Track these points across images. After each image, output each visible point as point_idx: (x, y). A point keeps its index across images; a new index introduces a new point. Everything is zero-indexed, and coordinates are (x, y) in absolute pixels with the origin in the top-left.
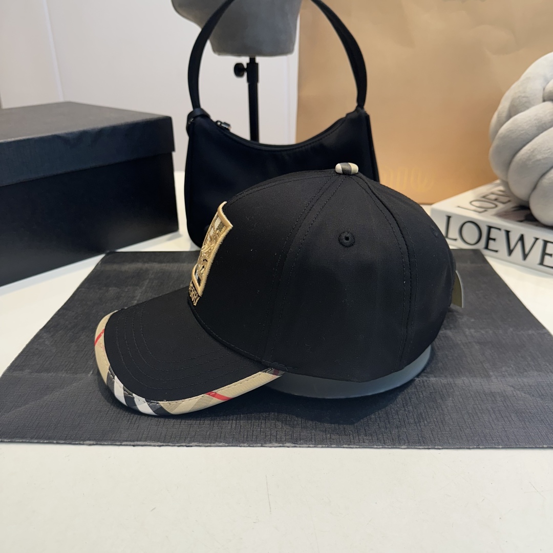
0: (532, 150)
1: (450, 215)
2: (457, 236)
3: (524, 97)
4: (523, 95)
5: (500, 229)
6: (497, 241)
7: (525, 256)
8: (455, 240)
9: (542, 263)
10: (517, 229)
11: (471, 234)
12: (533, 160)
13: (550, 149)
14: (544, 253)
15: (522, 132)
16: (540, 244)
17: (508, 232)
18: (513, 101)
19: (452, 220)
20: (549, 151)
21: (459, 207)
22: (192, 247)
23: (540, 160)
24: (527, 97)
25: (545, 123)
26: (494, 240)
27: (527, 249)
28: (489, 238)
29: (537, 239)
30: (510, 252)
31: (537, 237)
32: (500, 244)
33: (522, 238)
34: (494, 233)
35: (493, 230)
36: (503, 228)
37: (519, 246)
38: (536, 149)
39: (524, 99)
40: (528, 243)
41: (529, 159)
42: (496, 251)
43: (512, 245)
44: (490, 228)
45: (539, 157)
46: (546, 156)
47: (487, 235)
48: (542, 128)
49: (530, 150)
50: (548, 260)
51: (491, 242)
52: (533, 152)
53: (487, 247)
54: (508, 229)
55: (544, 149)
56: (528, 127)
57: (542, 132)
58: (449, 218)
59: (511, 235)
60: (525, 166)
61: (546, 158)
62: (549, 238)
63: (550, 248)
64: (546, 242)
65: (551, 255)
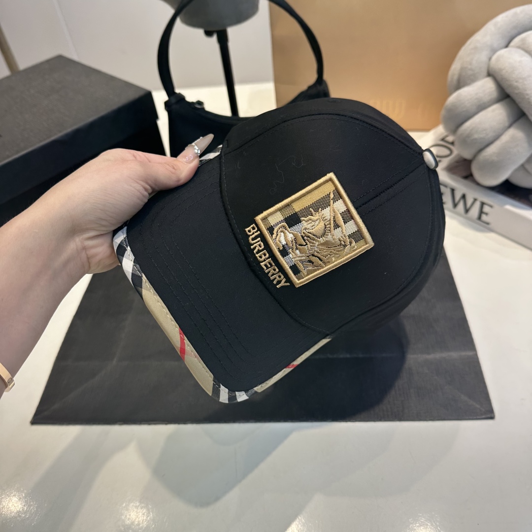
0: (471, 128)
3: (470, 69)
4: (469, 67)
5: (446, 186)
6: (445, 195)
7: (467, 211)
9: (479, 218)
10: (461, 187)
12: (471, 138)
13: (485, 130)
14: (481, 212)
15: (464, 109)
16: (477, 205)
17: (453, 190)
18: (463, 69)
20: (484, 132)
23: (476, 139)
24: (473, 70)
25: (484, 103)
27: (469, 205)
29: (475, 200)
30: (455, 205)
31: (476, 198)
32: (448, 198)
33: (464, 197)
34: (442, 189)
36: (450, 186)
37: (462, 202)
38: (474, 128)
40: (469, 202)
41: (468, 136)
43: (457, 200)
45: (476, 136)
46: (481, 136)
48: (482, 107)
49: (469, 128)
50: (484, 217)
52: (471, 130)
54: (453, 188)
55: (480, 130)
56: (469, 105)
57: (481, 111)
59: (456, 192)
60: (465, 141)
61: (482, 138)
62: (485, 200)
63: (486, 209)
64: (483, 204)
65: (486, 214)
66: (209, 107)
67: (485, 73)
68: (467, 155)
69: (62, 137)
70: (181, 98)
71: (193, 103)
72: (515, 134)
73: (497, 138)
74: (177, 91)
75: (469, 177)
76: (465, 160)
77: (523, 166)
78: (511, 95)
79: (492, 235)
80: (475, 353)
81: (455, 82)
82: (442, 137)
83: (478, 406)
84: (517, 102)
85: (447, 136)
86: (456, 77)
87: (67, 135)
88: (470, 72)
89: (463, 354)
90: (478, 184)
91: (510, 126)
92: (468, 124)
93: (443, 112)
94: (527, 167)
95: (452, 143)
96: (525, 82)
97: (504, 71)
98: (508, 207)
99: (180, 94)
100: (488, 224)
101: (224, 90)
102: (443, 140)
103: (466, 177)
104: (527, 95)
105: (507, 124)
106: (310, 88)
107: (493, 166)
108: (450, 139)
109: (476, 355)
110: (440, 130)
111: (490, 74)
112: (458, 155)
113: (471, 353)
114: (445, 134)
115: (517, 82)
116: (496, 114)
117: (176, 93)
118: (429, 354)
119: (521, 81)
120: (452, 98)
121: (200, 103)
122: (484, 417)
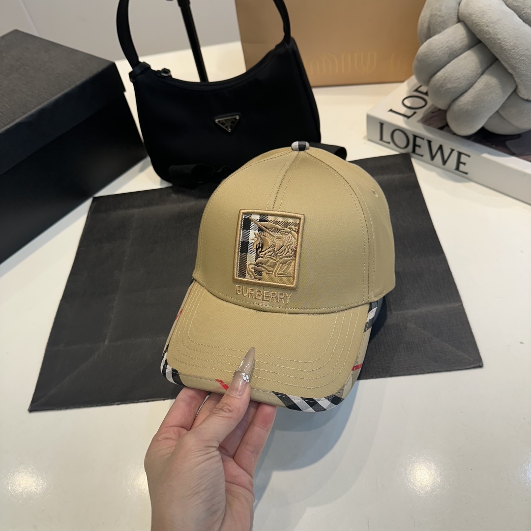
0: (444, 78)
1: (382, 122)
2: (389, 140)
3: (439, 16)
4: (439, 13)
5: (423, 138)
6: (422, 147)
7: (444, 162)
8: (389, 143)
9: (457, 168)
10: (438, 139)
11: (400, 139)
12: (444, 88)
13: (458, 79)
14: (459, 162)
15: (436, 59)
16: (455, 154)
17: (429, 142)
18: (431, 16)
19: (384, 127)
20: (457, 81)
21: (391, 110)
22: (161, 184)
23: (450, 89)
24: (442, 17)
25: (455, 51)
26: (419, 146)
27: (446, 156)
28: (415, 145)
29: (452, 150)
30: (433, 158)
31: (453, 148)
32: (424, 150)
33: (441, 148)
34: (418, 141)
35: (418, 139)
36: (426, 138)
37: (439, 154)
38: (447, 77)
39: (440, 18)
40: (446, 153)
41: (441, 86)
42: (422, 156)
43: (434, 152)
44: (415, 137)
45: (449, 86)
46: (455, 85)
47: (413, 141)
48: (453, 55)
49: (442, 77)
50: (462, 167)
51: (417, 148)
52: (445, 79)
53: (414, 151)
54: (430, 139)
55: (453, 79)
56: (441, 54)
57: (453, 59)
58: (382, 125)
59: (432, 144)
60: (439, 91)
61: (455, 87)
62: (463, 150)
63: (463, 159)
64: (460, 154)
65: (464, 164)
66: (175, 75)
67: (456, 20)
68: (442, 105)
69: (27, 118)
70: (146, 67)
71: (158, 72)
72: (488, 81)
73: (471, 86)
74: (141, 60)
75: (444, 127)
76: (440, 110)
77: (497, 112)
78: (482, 40)
79: (472, 184)
80: (461, 304)
81: (425, 30)
82: (415, 88)
83: (466, 356)
84: (489, 47)
85: (420, 86)
86: (426, 25)
87: (31, 116)
88: (440, 19)
89: (449, 306)
90: (454, 134)
91: (482, 74)
92: (440, 74)
93: (415, 63)
94: (501, 113)
95: (426, 94)
96: (496, 27)
97: (474, 15)
98: (485, 155)
99: (144, 62)
100: (466, 173)
101: (189, 53)
102: (417, 90)
103: (441, 128)
104: (499, 39)
105: (480, 71)
106: (278, 46)
107: (468, 115)
108: (424, 89)
109: (462, 305)
110: (413, 81)
111: (459, 20)
112: (433, 105)
113: (457, 305)
114: (419, 85)
115: (487, 26)
116: (469, 62)
117: (140, 62)
118: (415, 309)
119: (491, 25)
120: (423, 48)
121: (166, 71)
122: (472, 366)
